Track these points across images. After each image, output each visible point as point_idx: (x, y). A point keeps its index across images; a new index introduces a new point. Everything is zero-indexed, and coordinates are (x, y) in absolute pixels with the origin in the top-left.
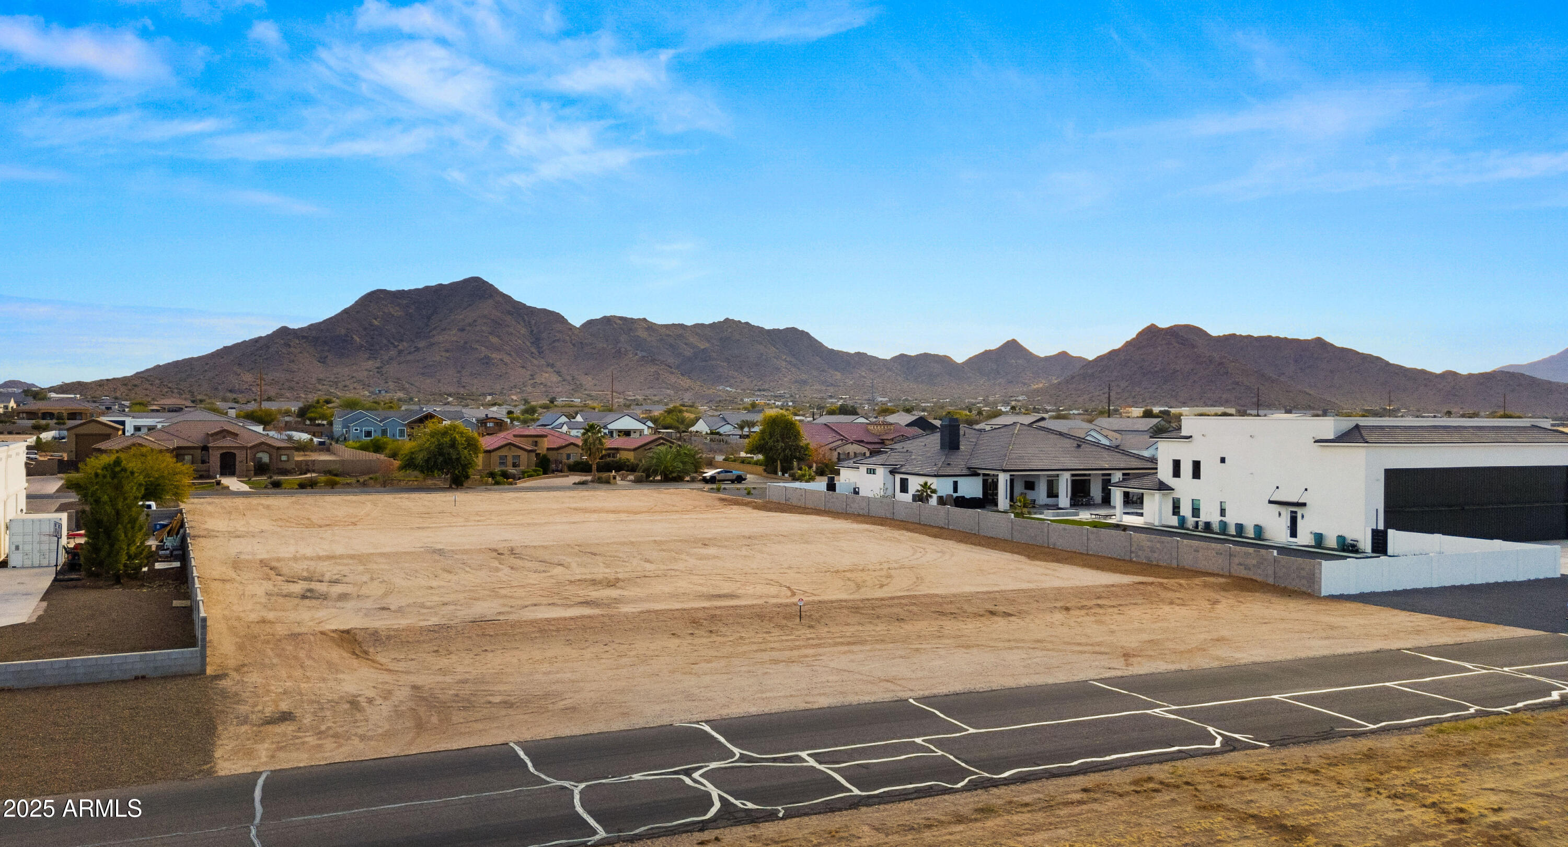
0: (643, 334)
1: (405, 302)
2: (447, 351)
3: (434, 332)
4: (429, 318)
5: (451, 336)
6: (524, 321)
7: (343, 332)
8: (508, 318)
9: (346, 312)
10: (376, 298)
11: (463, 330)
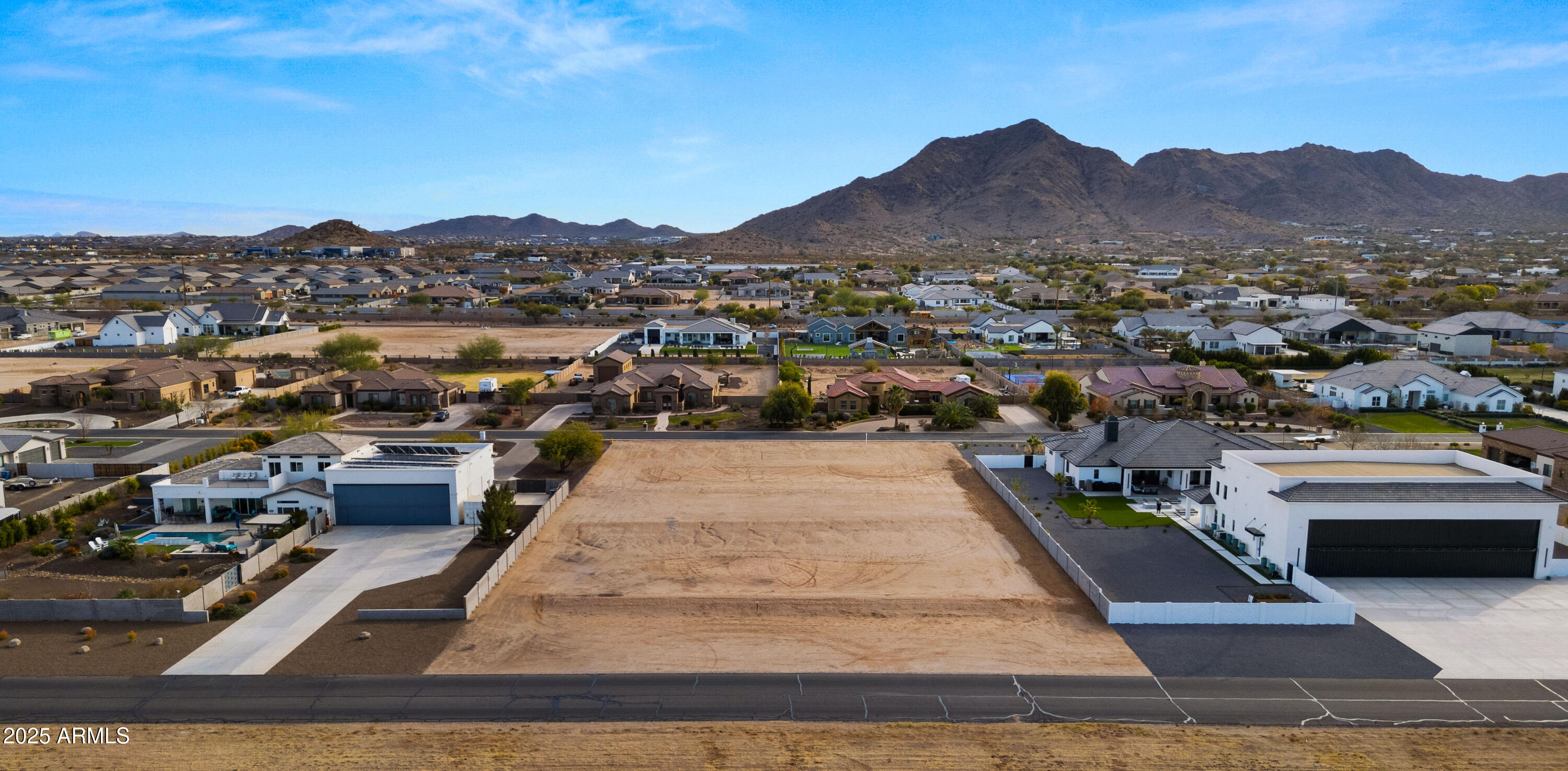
0: (1205, 166)
1: (965, 148)
2: (999, 196)
3: (989, 177)
4: (986, 162)
5: (1006, 181)
6: (1077, 161)
7: (908, 180)
8: (1061, 160)
9: (911, 161)
10: (939, 147)
11: (1016, 174)
